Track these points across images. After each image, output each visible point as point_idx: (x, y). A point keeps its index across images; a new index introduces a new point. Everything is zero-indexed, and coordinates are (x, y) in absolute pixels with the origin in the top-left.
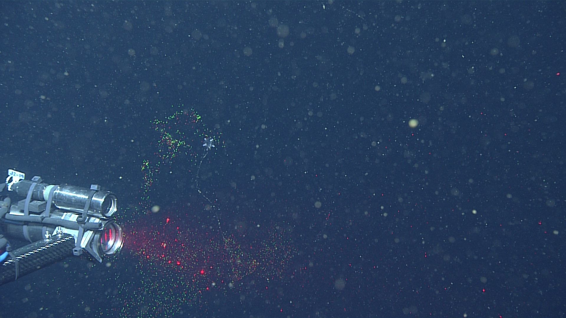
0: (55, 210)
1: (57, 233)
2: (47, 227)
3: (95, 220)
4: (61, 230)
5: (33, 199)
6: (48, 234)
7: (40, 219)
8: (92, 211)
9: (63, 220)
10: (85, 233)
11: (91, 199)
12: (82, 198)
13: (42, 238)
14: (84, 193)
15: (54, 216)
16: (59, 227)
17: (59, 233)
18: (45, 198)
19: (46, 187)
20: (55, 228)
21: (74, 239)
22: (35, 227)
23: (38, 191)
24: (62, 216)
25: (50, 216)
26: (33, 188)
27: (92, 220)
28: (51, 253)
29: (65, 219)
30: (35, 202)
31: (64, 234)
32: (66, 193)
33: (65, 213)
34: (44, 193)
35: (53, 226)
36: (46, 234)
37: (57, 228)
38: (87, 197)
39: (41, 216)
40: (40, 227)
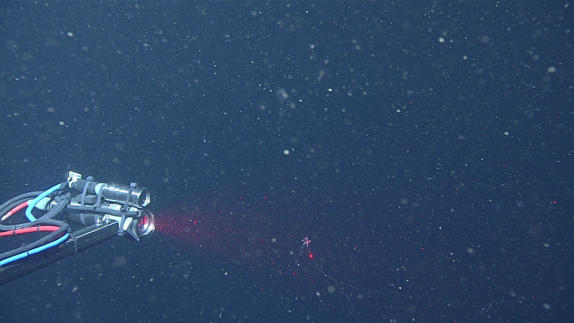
0: (103, 202)
1: (105, 219)
2: (98, 214)
3: (133, 209)
4: (108, 216)
5: (87, 193)
6: (99, 220)
7: (93, 209)
8: (131, 202)
9: (110, 209)
10: (127, 219)
11: (131, 194)
12: (124, 193)
13: (94, 223)
14: (126, 189)
15: (104, 207)
16: (107, 214)
17: (107, 219)
18: (96, 193)
19: (97, 184)
20: (104, 215)
21: (118, 224)
22: (89, 215)
23: (91, 187)
24: (109, 206)
25: (100, 206)
26: (88, 185)
27: (132, 209)
28: (101, 234)
29: (111, 209)
30: (89, 196)
31: (111, 220)
32: (112, 189)
33: (111, 204)
34: (96, 189)
35: (103, 214)
36: (97, 219)
37: (106, 215)
38: (128, 192)
39: (93, 206)
40: (93, 215)
